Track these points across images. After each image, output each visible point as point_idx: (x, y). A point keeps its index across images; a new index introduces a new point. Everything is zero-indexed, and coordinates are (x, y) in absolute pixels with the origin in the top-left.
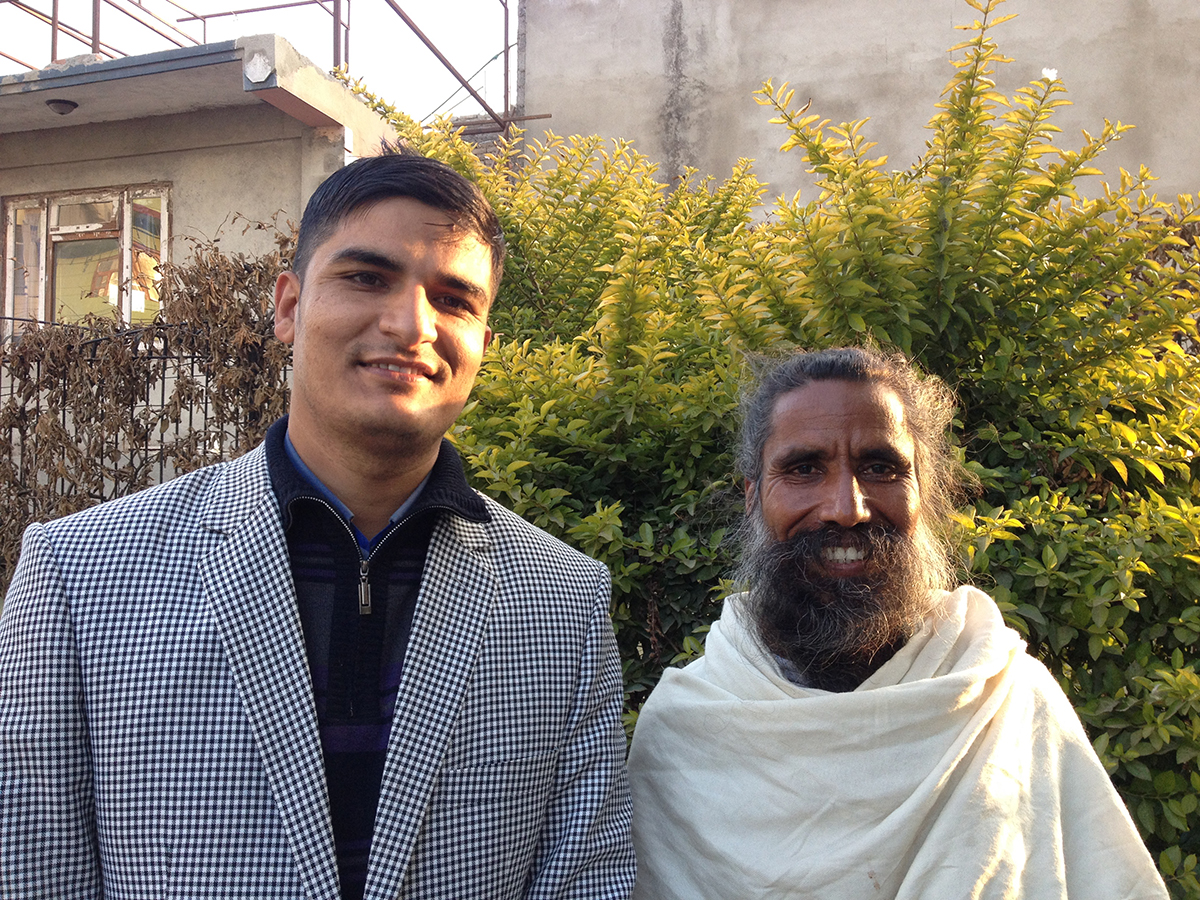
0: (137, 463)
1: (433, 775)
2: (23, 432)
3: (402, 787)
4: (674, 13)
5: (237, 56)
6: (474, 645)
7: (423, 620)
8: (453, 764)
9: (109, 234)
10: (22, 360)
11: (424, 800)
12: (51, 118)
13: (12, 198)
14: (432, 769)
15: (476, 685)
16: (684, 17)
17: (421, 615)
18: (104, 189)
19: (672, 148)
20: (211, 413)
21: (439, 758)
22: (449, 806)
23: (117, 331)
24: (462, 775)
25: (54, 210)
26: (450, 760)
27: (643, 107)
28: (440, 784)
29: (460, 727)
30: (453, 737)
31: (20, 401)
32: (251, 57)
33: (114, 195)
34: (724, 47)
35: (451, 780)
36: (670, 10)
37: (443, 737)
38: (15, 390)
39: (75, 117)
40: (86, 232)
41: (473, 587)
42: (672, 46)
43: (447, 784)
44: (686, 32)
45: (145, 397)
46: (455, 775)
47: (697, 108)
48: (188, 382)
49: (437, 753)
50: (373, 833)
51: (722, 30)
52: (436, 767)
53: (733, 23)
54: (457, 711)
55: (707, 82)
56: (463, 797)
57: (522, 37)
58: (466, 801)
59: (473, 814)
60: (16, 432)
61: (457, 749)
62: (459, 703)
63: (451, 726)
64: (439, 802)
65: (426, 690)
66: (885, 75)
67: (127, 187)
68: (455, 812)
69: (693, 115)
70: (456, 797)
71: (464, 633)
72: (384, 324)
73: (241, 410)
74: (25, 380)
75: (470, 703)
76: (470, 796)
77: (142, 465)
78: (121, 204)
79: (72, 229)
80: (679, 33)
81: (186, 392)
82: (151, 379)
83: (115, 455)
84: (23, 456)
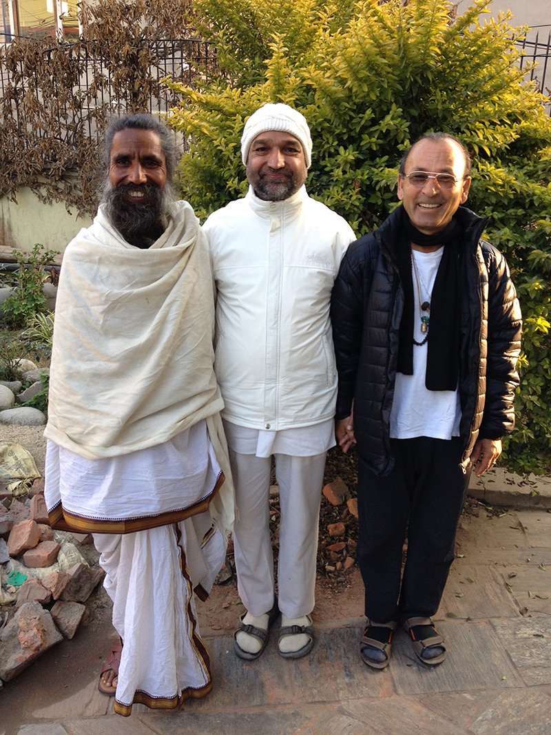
2: (17, 102)
10: (12, 61)
20: (113, 94)
23: (60, 44)
31: (13, 84)
38: (11, 77)
45: (78, 83)
48: (100, 75)
60: (13, 101)
73: (128, 92)
74: (15, 72)
77: (79, 122)
81: (99, 81)
82: (80, 72)
83: (65, 116)
84: (18, 115)
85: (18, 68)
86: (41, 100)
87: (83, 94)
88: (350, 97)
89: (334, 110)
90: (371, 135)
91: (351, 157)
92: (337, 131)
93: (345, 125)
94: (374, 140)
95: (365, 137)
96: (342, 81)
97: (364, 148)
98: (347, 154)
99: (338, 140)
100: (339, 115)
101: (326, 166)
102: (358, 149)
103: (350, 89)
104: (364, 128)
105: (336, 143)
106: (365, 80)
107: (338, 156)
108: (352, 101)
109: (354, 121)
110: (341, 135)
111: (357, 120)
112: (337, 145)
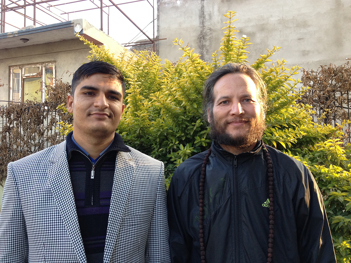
0: (41, 141)
1: (121, 219)
2: (9, 133)
3: (113, 222)
4: (202, 8)
5: (72, 25)
6: (130, 185)
7: (116, 179)
8: (126, 216)
9: (39, 76)
10: (9, 113)
11: (119, 226)
12: (22, 43)
13: (12, 66)
14: (121, 218)
15: (131, 196)
16: (205, 9)
17: (116, 178)
18: (37, 63)
19: (202, 47)
21: (122, 215)
22: (125, 227)
23: (35, 104)
24: (128, 219)
25: (23, 69)
26: (125, 215)
27: (193, 36)
28: (123, 221)
29: (127, 206)
30: (126, 209)
31: (8, 125)
32: (76, 25)
33: (40, 65)
34: (216, 17)
35: (125, 220)
36: (201, 7)
37: (123, 209)
38: (7, 121)
39: (28, 43)
40: (32, 76)
41: (129, 170)
42: (201, 18)
43: (124, 221)
44: (205, 13)
45: (43, 123)
46: (126, 219)
47: (209, 35)
48: (54, 119)
49: (122, 213)
50: (106, 234)
51: (216, 13)
52: (122, 217)
53: (219, 10)
54: (126, 202)
55: (211, 28)
56: (128, 224)
57: (158, 16)
58: (129, 225)
59: (131, 228)
60: (7, 133)
61: (126, 212)
62: (127, 200)
63: (125, 206)
64: (123, 226)
65: (118, 197)
66: (263, 24)
67: (43, 63)
68: (127, 228)
69: (208, 38)
70: (127, 224)
71: (127, 182)
72: (95, 104)
74: (10, 119)
75: (129, 200)
76: (130, 224)
77: (42, 142)
78: (42, 68)
79: (29, 75)
80: (203, 14)
81: (53, 122)
82: (44, 118)
83: (34, 139)
85: (12, 117)
86: (22, 132)
87: (44, 128)
88: (185, 113)
89: (174, 121)
90: (201, 136)
91: (189, 151)
92: (178, 135)
93: (184, 130)
94: (203, 139)
95: (197, 138)
96: (179, 103)
97: (197, 145)
98: (185, 149)
100: (178, 125)
101: (171, 158)
102: (193, 145)
103: (185, 107)
104: (196, 133)
105: (177, 142)
106: (195, 101)
107: (179, 151)
108: (187, 115)
109: (188, 128)
110: (181, 137)
111: (191, 127)
112: (178, 144)
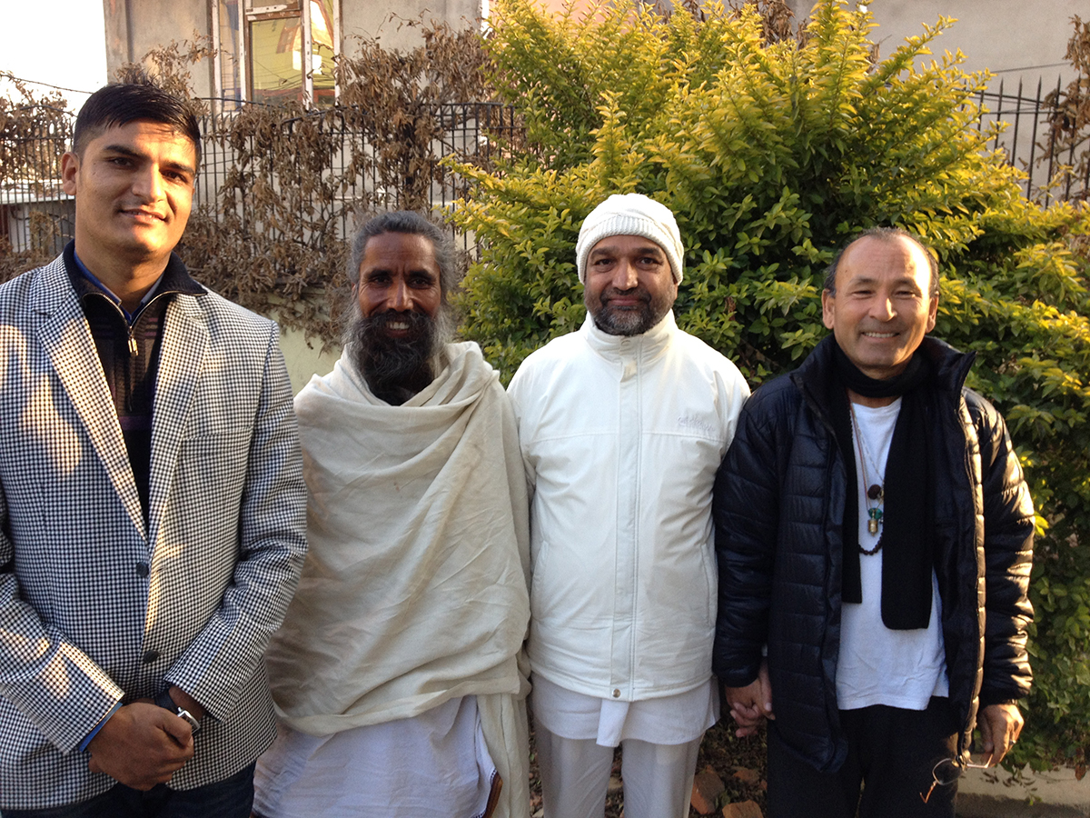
0: (326, 217)
1: (178, 442)
2: (243, 191)
3: (162, 448)
6: (197, 372)
7: (165, 360)
9: (293, 15)
10: (240, 136)
11: (175, 454)
14: (178, 439)
15: (199, 394)
17: (163, 357)
20: (379, 179)
21: (181, 433)
24: (194, 441)
26: (187, 434)
28: (182, 446)
30: (188, 422)
31: (239, 167)
35: (188, 444)
37: (182, 422)
38: (236, 159)
40: (274, 13)
43: (186, 446)
45: (330, 165)
48: (361, 154)
49: (180, 430)
52: (180, 438)
54: (189, 408)
60: (238, 190)
62: (190, 404)
63: (186, 416)
64: (183, 455)
65: (170, 398)
71: (190, 365)
72: (135, 190)
73: (400, 177)
74: (242, 151)
75: (196, 404)
77: (329, 218)
79: (264, 10)
81: (359, 162)
82: (334, 150)
83: (310, 211)
84: (245, 209)
85: (247, 146)
86: (277, 188)
87: (336, 180)
88: (719, 179)
89: (694, 198)
90: (751, 233)
91: (722, 267)
92: (700, 229)
93: (713, 218)
94: (756, 240)
95: (743, 236)
96: (708, 157)
97: (741, 253)
98: (715, 261)
99: (701, 241)
100: (702, 205)
102: (732, 253)
103: (719, 168)
104: (741, 224)
105: (698, 246)
106: (742, 154)
107: (701, 264)
108: (723, 184)
109: (725, 214)
110: (706, 233)
111: (730, 212)
112: (700, 248)
